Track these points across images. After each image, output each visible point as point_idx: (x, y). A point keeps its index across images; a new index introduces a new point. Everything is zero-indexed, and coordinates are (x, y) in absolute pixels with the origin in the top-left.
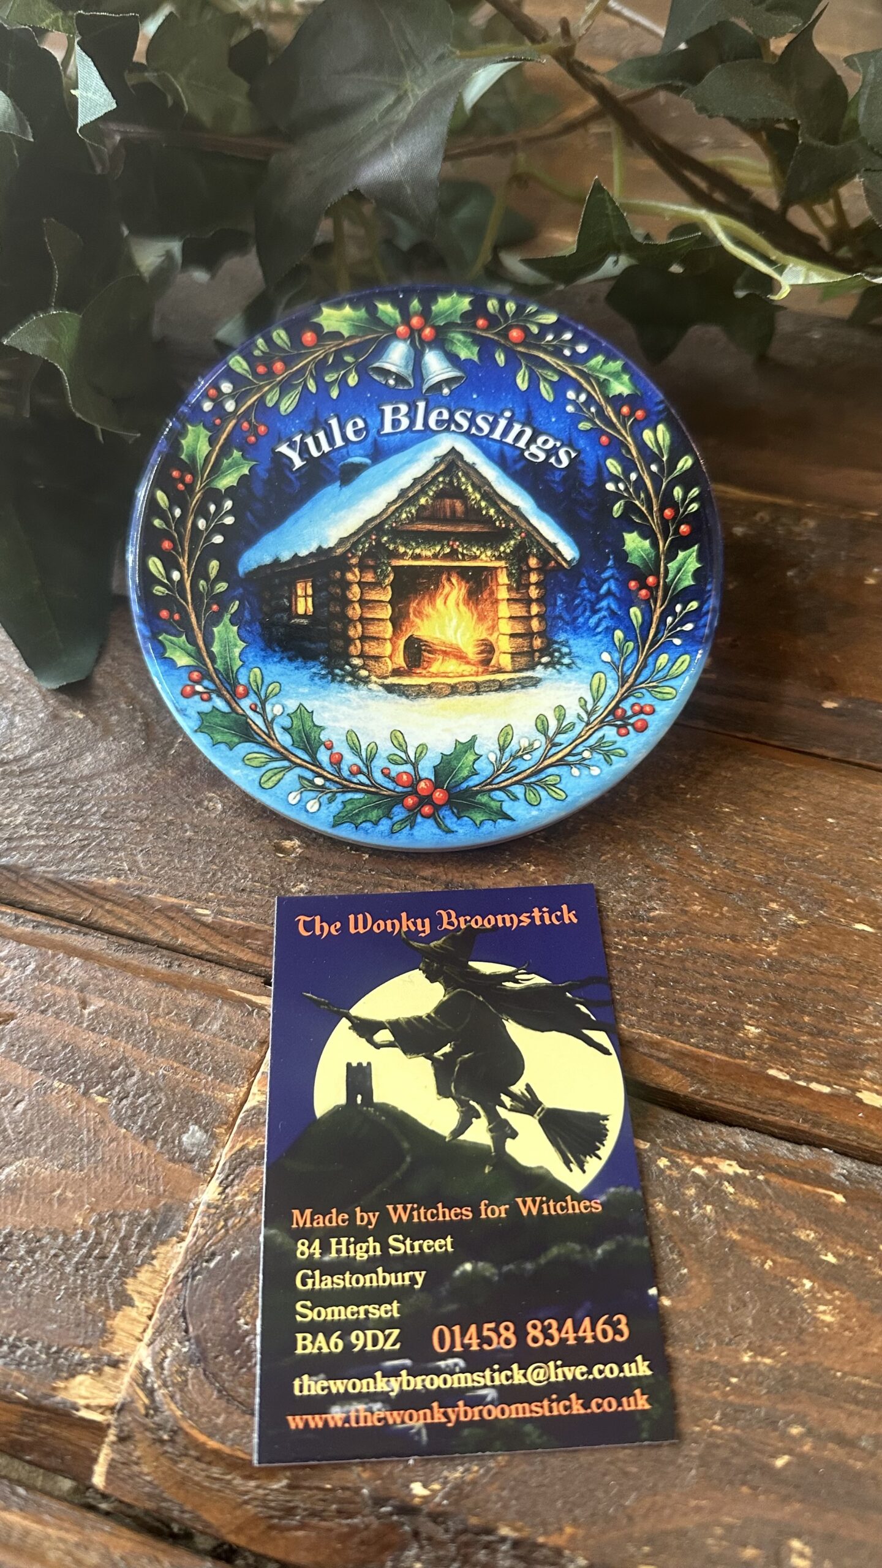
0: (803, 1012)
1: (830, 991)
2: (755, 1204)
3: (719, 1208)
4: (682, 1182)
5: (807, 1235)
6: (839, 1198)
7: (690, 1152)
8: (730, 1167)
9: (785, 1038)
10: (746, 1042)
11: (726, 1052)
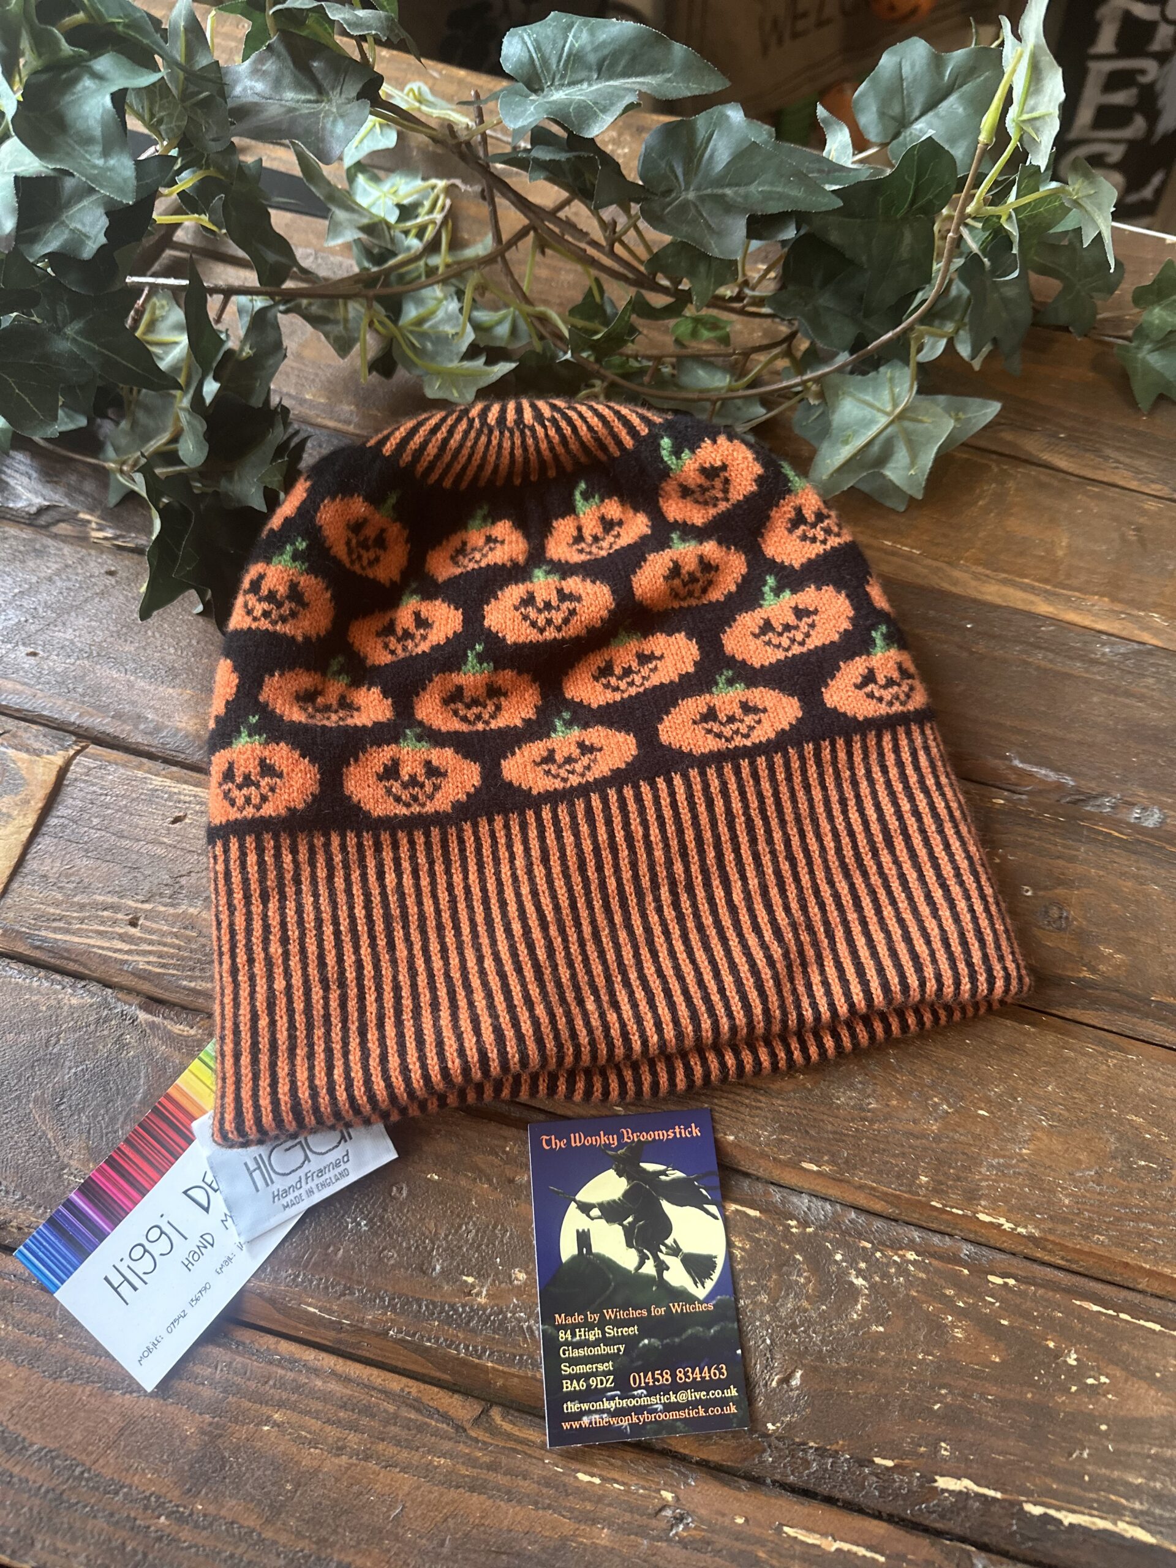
0: (950, 1167)
1: (964, 1153)
2: (924, 1276)
3: (907, 1280)
4: (888, 1265)
5: (950, 1292)
6: (966, 1272)
7: (892, 1247)
8: (911, 1256)
9: (941, 1183)
10: (920, 1186)
11: (910, 1192)
